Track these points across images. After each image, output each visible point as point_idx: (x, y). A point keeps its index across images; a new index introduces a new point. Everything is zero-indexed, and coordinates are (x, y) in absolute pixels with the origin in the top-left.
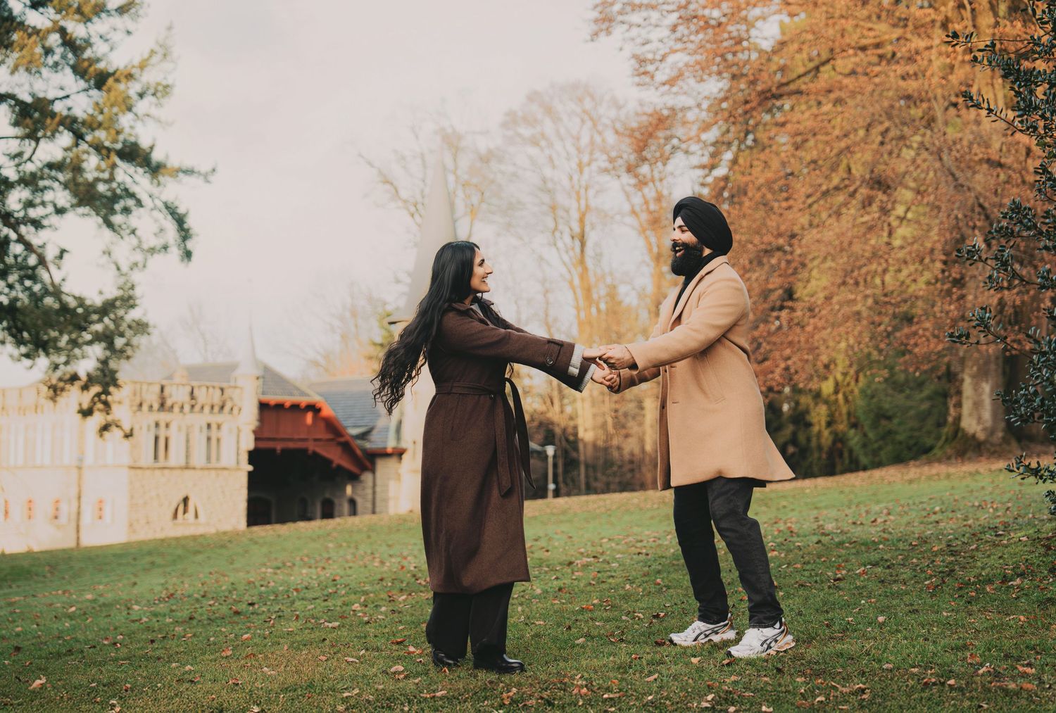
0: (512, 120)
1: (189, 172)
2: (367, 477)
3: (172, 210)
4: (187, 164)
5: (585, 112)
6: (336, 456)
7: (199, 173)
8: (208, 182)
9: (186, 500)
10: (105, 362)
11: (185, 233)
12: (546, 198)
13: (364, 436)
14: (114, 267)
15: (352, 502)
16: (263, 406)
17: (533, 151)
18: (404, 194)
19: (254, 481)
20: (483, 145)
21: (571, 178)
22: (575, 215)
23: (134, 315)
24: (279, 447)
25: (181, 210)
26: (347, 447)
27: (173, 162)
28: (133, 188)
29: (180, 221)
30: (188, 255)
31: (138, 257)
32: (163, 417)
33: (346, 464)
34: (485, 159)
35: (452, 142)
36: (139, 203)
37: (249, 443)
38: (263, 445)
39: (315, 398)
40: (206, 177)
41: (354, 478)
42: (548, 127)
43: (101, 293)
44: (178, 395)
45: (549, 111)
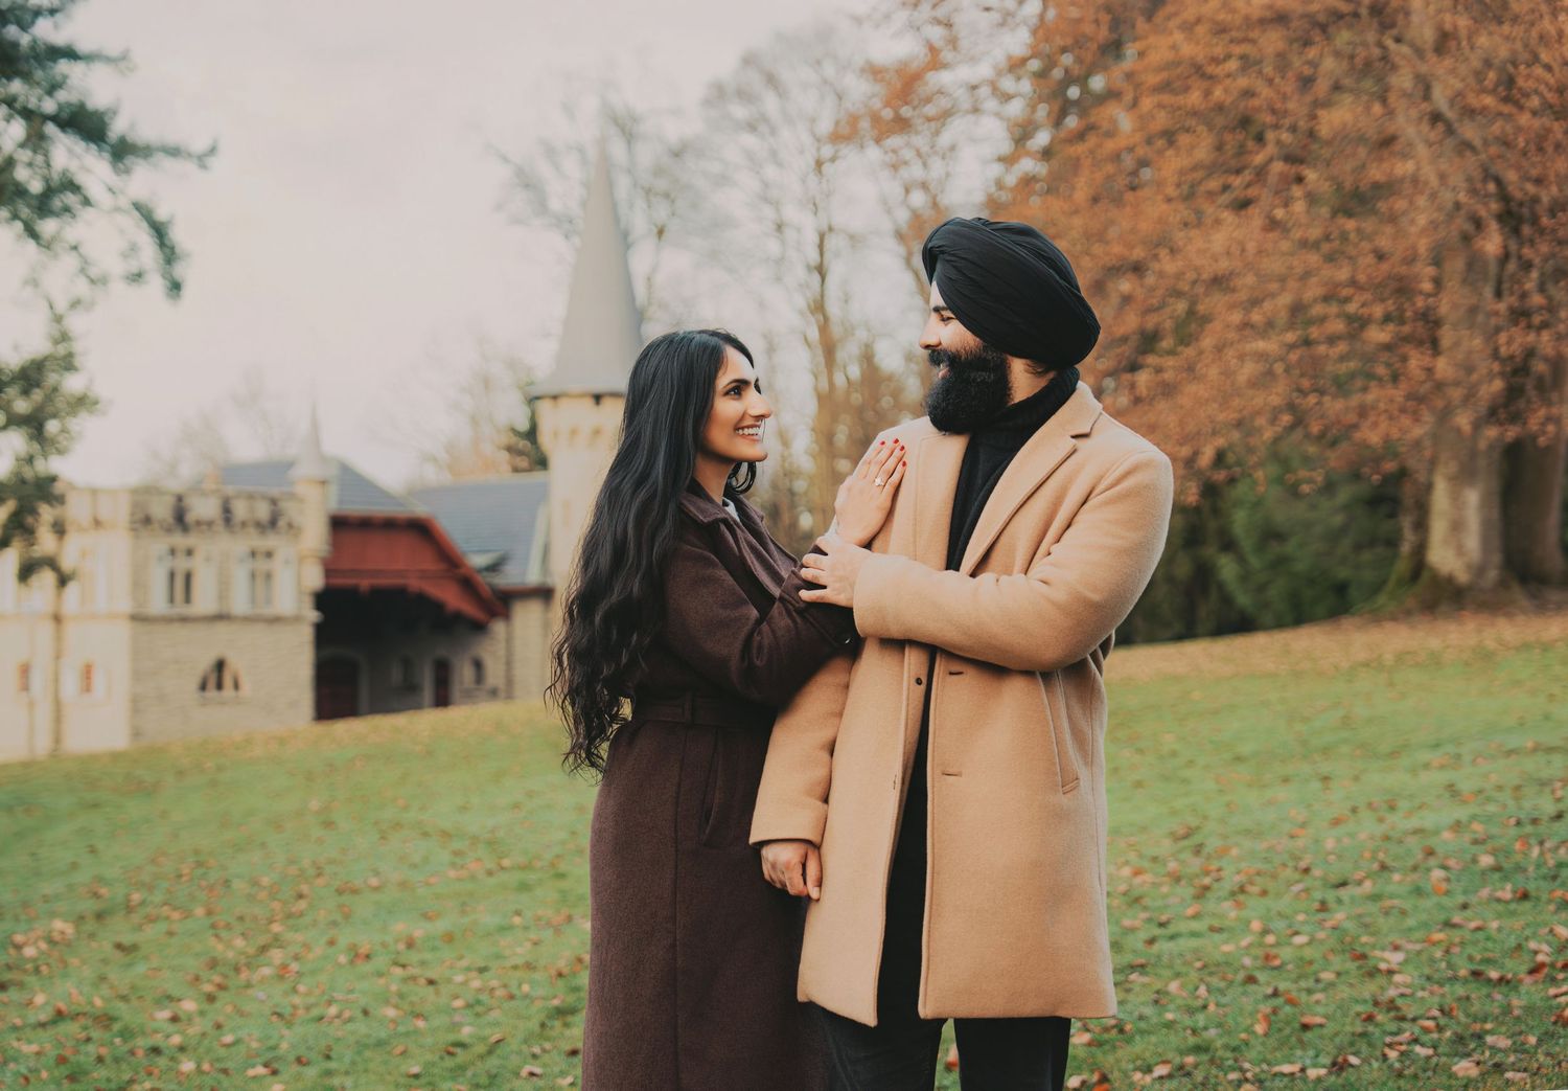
0: (719, 94)
1: (174, 152)
2: (499, 628)
3: (144, 211)
4: (171, 138)
5: (825, 82)
6: (452, 598)
7: (190, 155)
8: (203, 167)
9: (220, 666)
10: (30, 460)
11: (168, 252)
12: (768, 212)
13: (494, 568)
14: (46, 305)
15: (478, 665)
16: (339, 524)
17: (749, 140)
18: (555, 205)
19: (323, 635)
20: (674, 131)
21: (804, 181)
22: (811, 238)
23: (73, 384)
24: (365, 584)
25: (161, 214)
26: (467, 583)
27: (144, 134)
28: (81, 178)
29: (159, 231)
30: (175, 287)
31: (82, 288)
32: (180, 540)
33: (468, 608)
34: (677, 154)
35: (625, 126)
36: (87, 202)
37: (315, 579)
38: (339, 581)
39: (420, 510)
40: (203, 159)
41: (479, 628)
42: (771, 103)
43: (16, 348)
44: (204, 508)
45: (771, 80)
